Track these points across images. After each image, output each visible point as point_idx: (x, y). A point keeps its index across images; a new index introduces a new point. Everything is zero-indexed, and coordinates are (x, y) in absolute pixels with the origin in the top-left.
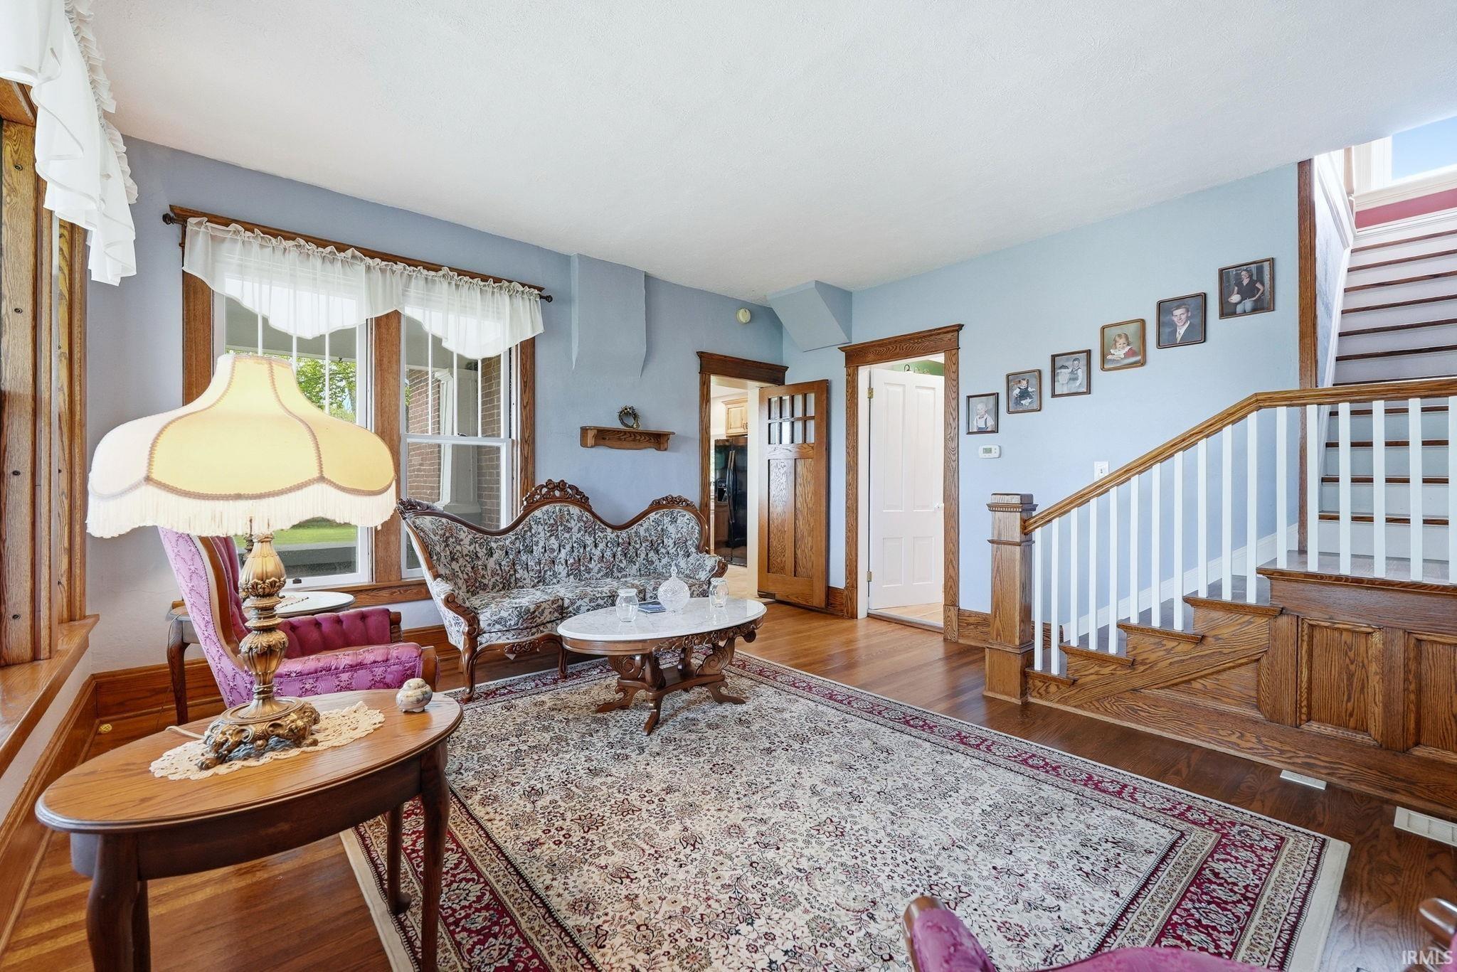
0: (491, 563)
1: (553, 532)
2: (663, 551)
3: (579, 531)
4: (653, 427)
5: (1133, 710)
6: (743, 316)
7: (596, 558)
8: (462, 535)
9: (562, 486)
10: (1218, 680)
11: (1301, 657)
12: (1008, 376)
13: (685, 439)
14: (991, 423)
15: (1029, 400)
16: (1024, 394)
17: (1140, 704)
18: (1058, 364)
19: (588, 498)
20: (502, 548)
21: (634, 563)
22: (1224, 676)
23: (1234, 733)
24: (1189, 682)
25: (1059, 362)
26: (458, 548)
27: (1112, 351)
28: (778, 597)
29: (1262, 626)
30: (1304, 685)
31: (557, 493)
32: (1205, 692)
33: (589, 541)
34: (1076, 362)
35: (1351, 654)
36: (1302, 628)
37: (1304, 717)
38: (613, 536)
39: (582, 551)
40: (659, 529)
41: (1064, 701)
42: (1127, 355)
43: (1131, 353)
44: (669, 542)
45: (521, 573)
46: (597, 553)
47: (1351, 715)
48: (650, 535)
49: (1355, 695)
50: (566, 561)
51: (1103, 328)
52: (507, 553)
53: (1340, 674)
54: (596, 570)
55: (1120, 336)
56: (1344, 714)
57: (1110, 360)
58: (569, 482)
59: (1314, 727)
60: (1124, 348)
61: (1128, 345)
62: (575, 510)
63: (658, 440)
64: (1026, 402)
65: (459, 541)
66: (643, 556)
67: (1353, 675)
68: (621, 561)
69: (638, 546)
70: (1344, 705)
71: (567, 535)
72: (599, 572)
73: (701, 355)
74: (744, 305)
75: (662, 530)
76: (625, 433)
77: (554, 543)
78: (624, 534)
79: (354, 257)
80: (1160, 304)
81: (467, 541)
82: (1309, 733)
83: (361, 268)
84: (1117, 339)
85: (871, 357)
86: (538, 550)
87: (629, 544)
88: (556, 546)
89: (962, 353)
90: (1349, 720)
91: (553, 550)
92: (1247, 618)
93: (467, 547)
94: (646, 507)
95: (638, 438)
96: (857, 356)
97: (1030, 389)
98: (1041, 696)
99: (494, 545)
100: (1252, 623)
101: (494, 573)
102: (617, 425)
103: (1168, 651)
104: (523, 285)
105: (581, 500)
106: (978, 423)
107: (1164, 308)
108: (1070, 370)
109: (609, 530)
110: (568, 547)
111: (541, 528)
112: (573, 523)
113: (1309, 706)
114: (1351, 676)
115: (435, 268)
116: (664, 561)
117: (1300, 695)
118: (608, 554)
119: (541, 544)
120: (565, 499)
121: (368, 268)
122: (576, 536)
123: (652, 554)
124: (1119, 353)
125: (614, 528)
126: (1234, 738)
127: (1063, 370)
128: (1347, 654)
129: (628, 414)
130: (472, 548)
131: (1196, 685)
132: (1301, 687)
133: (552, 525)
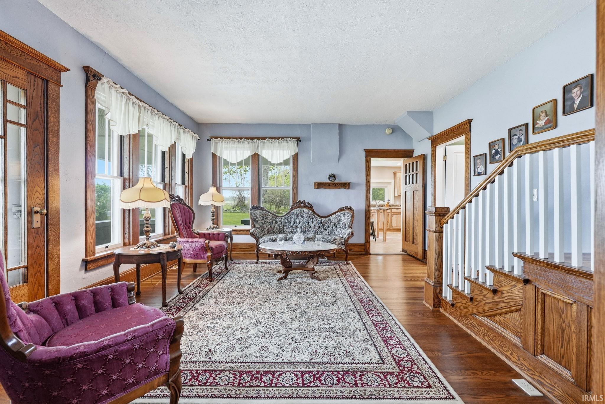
0: (276, 225)
1: (298, 217)
2: (338, 226)
3: (307, 217)
4: (343, 180)
5: (473, 326)
6: (388, 131)
7: (312, 227)
8: (269, 216)
9: (304, 202)
10: (505, 317)
11: (538, 312)
12: (490, 144)
13: (357, 185)
14: (483, 169)
15: (499, 156)
16: (497, 152)
17: (475, 323)
18: (512, 134)
19: (313, 207)
20: (280, 221)
21: (327, 230)
22: (507, 316)
23: (509, 351)
24: (494, 316)
25: (513, 132)
26: (267, 220)
27: (538, 122)
28: (408, 252)
29: (520, 289)
30: (539, 331)
31: (302, 205)
32: (499, 323)
33: (310, 221)
34: (521, 131)
35: (563, 316)
36: (538, 294)
37: (539, 351)
38: (320, 220)
39: (307, 224)
40: (339, 218)
41: (451, 314)
42: (546, 123)
43: (548, 122)
44: (341, 223)
45: (285, 229)
46: (313, 225)
47: (563, 357)
48: (335, 220)
49: (565, 344)
50: (301, 227)
51: (534, 109)
52: (282, 223)
53: (558, 328)
54: (312, 231)
55: (542, 112)
56: (559, 355)
57: (538, 127)
58: (306, 201)
59: (543, 358)
60: (544, 119)
61: (547, 117)
62: (306, 210)
63: (346, 185)
64: (497, 157)
65: (267, 218)
66: (330, 228)
67: (564, 330)
68: (321, 229)
69: (329, 224)
70: (560, 349)
71: (302, 219)
72: (313, 232)
73: (365, 150)
74: (388, 126)
75: (340, 219)
76: (331, 183)
77: (297, 221)
78: (324, 220)
79: (244, 140)
80: (564, 88)
81: (270, 218)
82: (541, 362)
83: (246, 143)
84: (541, 114)
85: (439, 141)
86: (292, 223)
87: (326, 223)
88: (298, 222)
89: (472, 134)
90: (562, 361)
91: (297, 223)
92: (514, 283)
93: (270, 220)
94: (337, 210)
95: (336, 185)
96: (435, 141)
97: (499, 150)
98: (444, 310)
99: (278, 220)
100: (516, 286)
101: (277, 228)
102: (328, 181)
103: (485, 296)
104: (290, 138)
105: (310, 207)
106: (478, 170)
107: (567, 89)
108: (518, 137)
109: (318, 218)
110: (302, 223)
111: (293, 216)
112: (305, 215)
113: (543, 345)
114: (563, 331)
115: (264, 138)
116: (338, 230)
117: (537, 336)
118: (317, 226)
119: (293, 221)
120: (305, 206)
121: (249, 143)
122: (305, 219)
123: (334, 227)
124: (541, 123)
125: (321, 217)
126: (508, 354)
127: (514, 137)
128: (561, 315)
129: (333, 176)
130: (271, 220)
131: (497, 318)
132: (537, 331)
133: (297, 215)
